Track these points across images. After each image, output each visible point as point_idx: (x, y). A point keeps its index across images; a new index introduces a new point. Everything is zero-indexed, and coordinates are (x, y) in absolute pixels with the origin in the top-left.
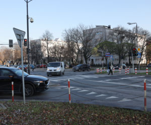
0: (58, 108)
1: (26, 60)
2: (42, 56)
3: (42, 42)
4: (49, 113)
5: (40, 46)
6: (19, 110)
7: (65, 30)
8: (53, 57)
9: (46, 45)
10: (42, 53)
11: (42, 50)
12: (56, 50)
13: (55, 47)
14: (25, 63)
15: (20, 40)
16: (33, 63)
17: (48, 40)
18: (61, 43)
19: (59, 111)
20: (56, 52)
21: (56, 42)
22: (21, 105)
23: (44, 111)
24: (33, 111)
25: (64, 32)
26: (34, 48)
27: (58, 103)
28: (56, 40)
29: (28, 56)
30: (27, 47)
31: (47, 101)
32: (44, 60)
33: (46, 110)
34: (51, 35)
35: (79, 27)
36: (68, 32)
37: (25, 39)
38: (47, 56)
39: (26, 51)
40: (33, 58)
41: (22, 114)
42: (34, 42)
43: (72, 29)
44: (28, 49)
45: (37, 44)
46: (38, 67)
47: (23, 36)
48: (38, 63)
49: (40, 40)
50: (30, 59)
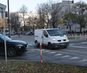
0: (32, 66)
1: (7, 28)
2: (19, 25)
3: (19, 14)
4: (25, 70)
5: (18, 18)
6: (3, 68)
7: (38, 5)
8: (28, 26)
9: (23, 17)
10: (20, 23)
11: (20, 21)
12: (30, 21)
13: (29, 18)
14: (6, 31)
15: (2, 12)
16: (13, 31)
17: (24, 13)
18: (34, 15)
19: (33, 68)
20: (31, 22)
21: (31, 14)
22: (3, 63)
23: (22, 69)
24: (13, 68)
25: (37, 6)
26: (13, 18)
27: (32, 62)
28: (31, 12)
29: (9, 25)
30: (7, 18)
31: (24, 61)
32: (21, 29)
33: (23, 68)
34: (26, 8)
35: (49, 2)
36: (40, 6)
37: (6, 12)
38: (23, 25)
39: (7, 21)
40: (13, 27)
41: (4, 70)
42: (13, 14)
43: (43, 3)
44: (8, 20)
45: (16, 15)
46: (16, 34)
47: (5, 9)
48: (16, 31)
49: (18, 12)
50: (10, 28)
